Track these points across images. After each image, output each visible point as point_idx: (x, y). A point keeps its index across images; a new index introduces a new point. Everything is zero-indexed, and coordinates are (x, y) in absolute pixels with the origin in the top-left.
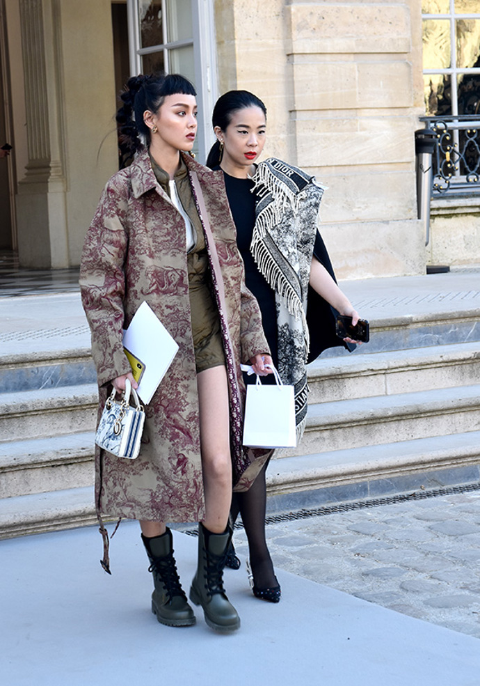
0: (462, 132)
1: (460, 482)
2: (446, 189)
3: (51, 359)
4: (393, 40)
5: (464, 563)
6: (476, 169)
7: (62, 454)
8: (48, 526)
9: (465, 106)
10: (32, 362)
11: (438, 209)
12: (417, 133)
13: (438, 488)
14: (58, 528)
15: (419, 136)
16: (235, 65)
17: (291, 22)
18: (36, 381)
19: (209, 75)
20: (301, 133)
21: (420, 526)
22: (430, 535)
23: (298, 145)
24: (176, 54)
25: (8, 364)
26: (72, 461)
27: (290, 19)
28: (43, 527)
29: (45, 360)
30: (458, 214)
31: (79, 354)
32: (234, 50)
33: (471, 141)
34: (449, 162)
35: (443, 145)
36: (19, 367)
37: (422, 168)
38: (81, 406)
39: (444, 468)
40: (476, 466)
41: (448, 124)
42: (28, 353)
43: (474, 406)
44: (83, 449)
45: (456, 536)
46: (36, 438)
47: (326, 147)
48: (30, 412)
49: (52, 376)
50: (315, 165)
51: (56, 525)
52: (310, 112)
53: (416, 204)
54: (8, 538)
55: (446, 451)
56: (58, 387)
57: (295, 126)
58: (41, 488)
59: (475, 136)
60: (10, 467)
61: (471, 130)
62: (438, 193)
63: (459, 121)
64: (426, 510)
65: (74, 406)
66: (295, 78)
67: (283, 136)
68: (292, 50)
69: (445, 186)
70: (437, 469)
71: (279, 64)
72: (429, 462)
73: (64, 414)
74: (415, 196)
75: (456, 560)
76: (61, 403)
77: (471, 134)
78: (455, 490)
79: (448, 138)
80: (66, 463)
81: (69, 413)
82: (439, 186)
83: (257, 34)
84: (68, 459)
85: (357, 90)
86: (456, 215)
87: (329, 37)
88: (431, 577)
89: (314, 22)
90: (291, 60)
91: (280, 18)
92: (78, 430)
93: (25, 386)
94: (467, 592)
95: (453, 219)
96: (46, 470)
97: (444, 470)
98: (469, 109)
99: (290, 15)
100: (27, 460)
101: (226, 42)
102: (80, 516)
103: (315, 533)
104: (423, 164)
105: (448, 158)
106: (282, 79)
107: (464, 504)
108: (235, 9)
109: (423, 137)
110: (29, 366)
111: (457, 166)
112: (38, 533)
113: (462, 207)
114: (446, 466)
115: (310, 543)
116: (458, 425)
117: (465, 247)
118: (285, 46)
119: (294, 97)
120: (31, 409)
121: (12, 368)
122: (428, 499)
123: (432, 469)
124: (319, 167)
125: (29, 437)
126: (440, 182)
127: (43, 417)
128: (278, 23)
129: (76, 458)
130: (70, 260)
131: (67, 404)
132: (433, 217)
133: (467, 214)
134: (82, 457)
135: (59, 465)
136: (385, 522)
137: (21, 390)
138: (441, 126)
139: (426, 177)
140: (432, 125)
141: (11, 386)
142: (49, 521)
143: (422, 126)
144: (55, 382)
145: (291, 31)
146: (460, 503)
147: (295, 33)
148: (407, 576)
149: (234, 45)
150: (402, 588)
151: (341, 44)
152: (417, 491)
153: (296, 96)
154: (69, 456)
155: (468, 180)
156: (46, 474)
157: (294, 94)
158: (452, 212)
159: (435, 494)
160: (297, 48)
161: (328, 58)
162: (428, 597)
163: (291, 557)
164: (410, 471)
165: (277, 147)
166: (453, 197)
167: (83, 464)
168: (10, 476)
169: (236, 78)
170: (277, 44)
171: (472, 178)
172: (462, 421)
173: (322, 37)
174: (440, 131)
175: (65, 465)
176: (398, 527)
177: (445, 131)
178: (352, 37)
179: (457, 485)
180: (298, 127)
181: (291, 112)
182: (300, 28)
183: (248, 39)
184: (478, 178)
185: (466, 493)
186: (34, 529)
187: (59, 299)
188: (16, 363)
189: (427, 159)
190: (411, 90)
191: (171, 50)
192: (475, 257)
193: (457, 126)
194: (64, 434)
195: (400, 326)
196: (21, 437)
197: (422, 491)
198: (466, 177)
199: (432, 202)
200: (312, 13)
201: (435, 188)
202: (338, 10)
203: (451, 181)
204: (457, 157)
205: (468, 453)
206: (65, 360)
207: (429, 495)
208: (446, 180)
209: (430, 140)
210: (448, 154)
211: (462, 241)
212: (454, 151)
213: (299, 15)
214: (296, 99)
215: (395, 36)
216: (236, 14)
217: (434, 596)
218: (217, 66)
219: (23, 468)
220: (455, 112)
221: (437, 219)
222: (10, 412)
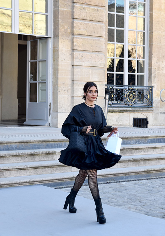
0: (116, 89)
1: (119, 180)
2: (112, 105)
3: (15, 143)
4: (100, 63)
5: (123, 197)
6: (120, 100)
7: (20, 167)
8: (17, 185)
9: (117, 82)
10: (10, 143)
11: (109, 110)
12: (106, 89)
13: (114, 181)
14: (19, 186)
15: (106, 90)
16: (58, 67)
17: (74, 57)
18: (11, 148)
19: (50, 69)
20: (75, 87)
21: (111, 189)
22: (113, 191)
23: (74, 90)
24: (41, 63)
25: (4, 143)
26: (22, 169)
27: (74, 56)
28: (16, 185)
29: (14, 143)
30: (115, 112)
31: (23, 142)
32: (58, 63)
33: (119, 92)
34: (113, 97)
35: (111, 93)
36: (7, 144)
37: (106, 99)
38: (24, 155)
39: (115, 176)
40: (123, 176)
41: (113, 87)
42: (10, 141)
43: (123, 161)
44: (25, 166)
45: (120, 192)
46: (12, 163)
47: (81, 91)
48: (11, 156)
49: (15, 147)
50: (78, 96)
51: (19, 185)
52: (78, 81)
53: (104, 108)
54: (7, 187)
55: (116, 172)
56: (17, 150)
57: (73, 85)
58: (14, 175)
59: (120, 91)
60: (7, 169)
61: (119, 89)
62: (110, 106)
63: (116, 86)
64: (112, 186)
65: (22, 155)
66: (74, 72)
67: (70, 87)
68: (74, 64)
69: (112, 104)
70: (114, 176)
71: (70, 68)
72: (112, 174)
73: (19, 157)
74: (104, 106)
75: (121, 197)
76: (19, 154)
77: (119, 90)
78: (118, 182)
79: (113, 91)
80: (21, 169)
81: (20, 157)
82: (110, 104)
83: (64, 59)
84: (21, 168)
85: (90, 76)
86: (114, 112)
87: (84, 62)
88: (115, 200)
89: (80, 57)
90: (73, 67)
91: (71, 55)
92: (22, 161)
93: (8, 150)
94: (124, 203)
95: (113, 113)
96: (16, 171)
97: (115, 177)
98: (118, 83)
99: (74, 55)
100: (11, 168)
101: (56, 61)
102: (25, 183)
103: (85, 190)
104: (106, 97)
105: (113, 96)
106: (70, 72)
107: (121, 185)
108: (59, 52)
109: (107, 90)
110: (9, 144)
111: (115, 99)
112: (14, 186)
113: (116, 110)
114: (116, 176)
115: (84, 192)
116: (118, 166)
117: (116, 121)
118: (72, 63)
119: (73, 77)
120: (11, 155)
121: (5, 144)
122: (112, 184)
123: (112, 176)
124: (79, 96)
125: (10, 162)
126: (110, 103)
127: (14, 157)
128: (70, 57)
129: (23, 168)
130: (2, 118)
131: (20, 154)
132: (108, 112)
133: (117, 112)
134: (25, 168)
135: (19, 170)
136: (102, 188)
137: (7, 150)
138: (111, 87)
139: (107, 101)
140: (109, 87)
141: (5, 149)
142: (18, 183)
143: (106, 87)
144: (16, 149)
145: (74, 59)
146: (120, 184)
147: (75, 60)
148: (109, 199)
149: (58, 62)
150: (108, 202)
151: (86, 64)
152: (109, 182)
153: (74, 77)
154: (22, 167)
155: (118, 103)
156: (16, 172)
157: (74, 76)
158: (113, 111)
159: (113, 182)
160: (75, 64)
161: (83, 67)
162: (115, 204)
163: (80, 194)
164: (107, 176)
165: (68, 90)
166: (113, 107)
167: (25, 170)
168: (6, 172)
169: (58, 71)
170: (70, 62)
171: (119, 102)
172: (120, 165)
173: (82, 61)
174: (111, 89)
175: (20, 170)
176: (105, 189)
177: (112, 89)
178: (90, 62)
179: (118, 181)
180: (74, 85)
181: (72, 81)
182: (76, 59)
183: (62, 61)
184: (120, 102)
185: (121, 183)
186: (14, 185)
187: (7, 128)
188: (6, 143)
189: (107, 96)
190: (104, 77)
191: (39, 61)
192: (119, 124)
193: (115, 88)
194: (19, 162)
195: (104, 140)
196: (8, 163)
197: (110, 182)
198: (117, 102)
199: (108, 108)
200: (79, 55)
201: (109, 104)
202: (86, 54)
203: (113, 103)
204: (115, 96)
205: (121, 173)
206: (19, 143)
207: (112, 183)
208: (112, 102)
209: (109, 91)
210: (113, 95)
211: (115, 119)
212: (114, 94)
213: (76, 55)
214: (74, 78)
215: (101, 62)
216: (59, 54)
217: (117, 203)
218: (53, 67)
219: (10, 170)
220: (115, 84)
221: (109, 113)
222: (6, 155)
